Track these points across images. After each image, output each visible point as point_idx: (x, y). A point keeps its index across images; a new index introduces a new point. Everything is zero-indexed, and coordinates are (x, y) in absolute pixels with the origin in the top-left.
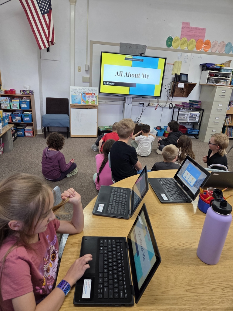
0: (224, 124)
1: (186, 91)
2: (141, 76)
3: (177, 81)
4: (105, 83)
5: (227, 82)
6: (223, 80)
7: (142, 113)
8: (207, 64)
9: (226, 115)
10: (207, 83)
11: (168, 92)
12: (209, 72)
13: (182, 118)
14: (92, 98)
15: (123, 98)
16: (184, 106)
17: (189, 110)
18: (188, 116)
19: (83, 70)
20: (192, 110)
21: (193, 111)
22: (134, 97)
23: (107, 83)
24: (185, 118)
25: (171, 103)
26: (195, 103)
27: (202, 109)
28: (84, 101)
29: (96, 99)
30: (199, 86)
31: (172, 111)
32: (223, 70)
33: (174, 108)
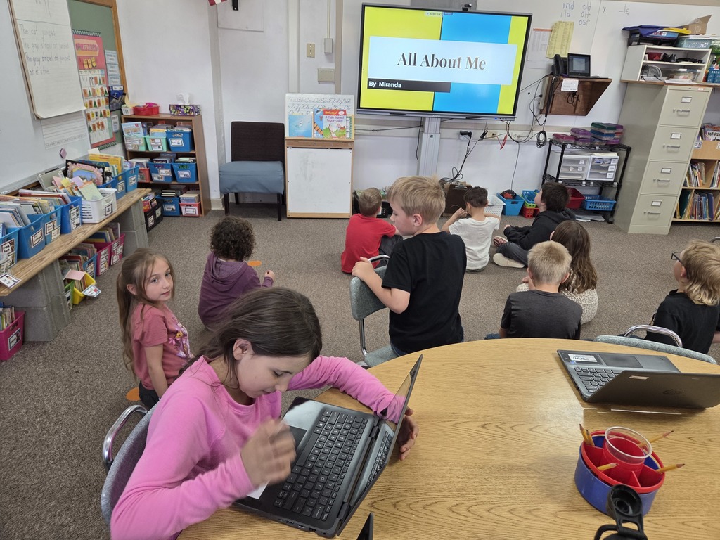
0: (685, 185)
1: (584, 100)
2: (464, 63)
3: (558, 73)
4: (371, 84)
5: (695, 74)
6: (685, 70)
7: (466, 157)
8: (641, 27)
9: (691, 163)
10: (642, 77)
11: (536, 102)
12: (647, 48)
13: (571, 169)
14: (339, 123)
15: (418, 120)
16: (577, 139)
17: (591, 148)
18: (587, 164)
19: (320, 51)
20: (597, 148)
21: (601, 151)
22: (445, 117)
23: (377, 84)
24: (580, 169)
25: (544, 132)
26: (606, 132)
27: (624, 147)
28: (320, 131)
29: (349, 125)
30: (619, 86)
31: (545, 152)
32: (685, 43)
33: (551, 143)
